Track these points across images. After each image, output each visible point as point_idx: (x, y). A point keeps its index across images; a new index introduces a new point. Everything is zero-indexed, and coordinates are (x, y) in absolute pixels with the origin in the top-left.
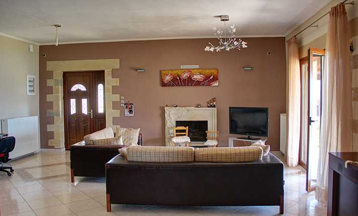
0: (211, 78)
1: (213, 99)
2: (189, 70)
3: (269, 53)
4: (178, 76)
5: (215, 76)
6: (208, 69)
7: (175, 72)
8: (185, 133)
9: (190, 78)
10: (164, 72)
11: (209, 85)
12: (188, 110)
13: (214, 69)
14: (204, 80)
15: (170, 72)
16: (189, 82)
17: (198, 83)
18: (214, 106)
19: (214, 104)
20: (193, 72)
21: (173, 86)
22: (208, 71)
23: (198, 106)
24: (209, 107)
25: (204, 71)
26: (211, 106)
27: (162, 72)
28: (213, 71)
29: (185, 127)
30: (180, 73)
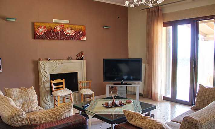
0: (81, 33)
1: (81, 52)
2: (62, 25)
3: (119, 17)
4: (51, 29)
5: (83, 32)
6: (78, 25)
7: (48, 25)
8: (62, 86)
9: (62, 32)
10: (38, 24)
11: (79, 40)
12: (62, 63)
13: (83, 26)
14: (75, 35)
15: (44, 25)
16: (62, 36)
17: (69, 37)
18: (82, 59)
19: (83, 56)
20: (66, 26)
21: (47, 39)
22: (77, 27)
23: (69, 59)
24: (78, 59)
25: (75, 26)
26: (80, 59)
27: (35, 23)
28: (81, 27)
29: (62, 79)
30: (53, 27)
